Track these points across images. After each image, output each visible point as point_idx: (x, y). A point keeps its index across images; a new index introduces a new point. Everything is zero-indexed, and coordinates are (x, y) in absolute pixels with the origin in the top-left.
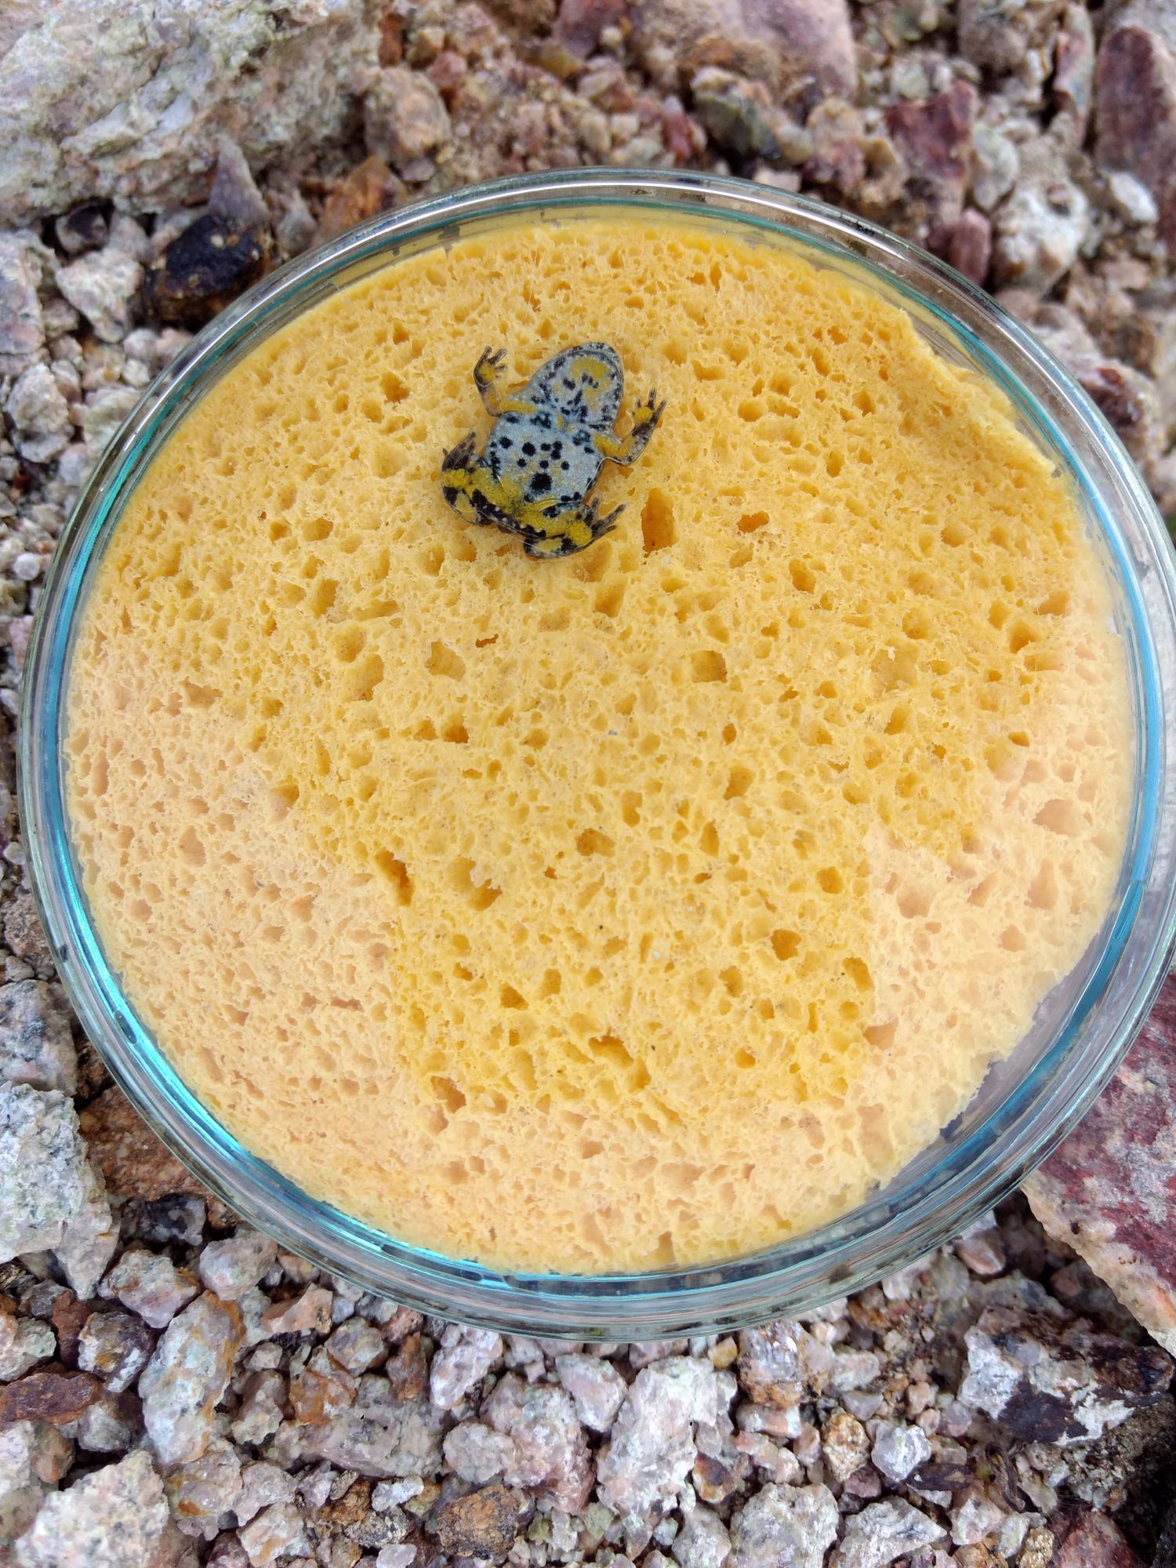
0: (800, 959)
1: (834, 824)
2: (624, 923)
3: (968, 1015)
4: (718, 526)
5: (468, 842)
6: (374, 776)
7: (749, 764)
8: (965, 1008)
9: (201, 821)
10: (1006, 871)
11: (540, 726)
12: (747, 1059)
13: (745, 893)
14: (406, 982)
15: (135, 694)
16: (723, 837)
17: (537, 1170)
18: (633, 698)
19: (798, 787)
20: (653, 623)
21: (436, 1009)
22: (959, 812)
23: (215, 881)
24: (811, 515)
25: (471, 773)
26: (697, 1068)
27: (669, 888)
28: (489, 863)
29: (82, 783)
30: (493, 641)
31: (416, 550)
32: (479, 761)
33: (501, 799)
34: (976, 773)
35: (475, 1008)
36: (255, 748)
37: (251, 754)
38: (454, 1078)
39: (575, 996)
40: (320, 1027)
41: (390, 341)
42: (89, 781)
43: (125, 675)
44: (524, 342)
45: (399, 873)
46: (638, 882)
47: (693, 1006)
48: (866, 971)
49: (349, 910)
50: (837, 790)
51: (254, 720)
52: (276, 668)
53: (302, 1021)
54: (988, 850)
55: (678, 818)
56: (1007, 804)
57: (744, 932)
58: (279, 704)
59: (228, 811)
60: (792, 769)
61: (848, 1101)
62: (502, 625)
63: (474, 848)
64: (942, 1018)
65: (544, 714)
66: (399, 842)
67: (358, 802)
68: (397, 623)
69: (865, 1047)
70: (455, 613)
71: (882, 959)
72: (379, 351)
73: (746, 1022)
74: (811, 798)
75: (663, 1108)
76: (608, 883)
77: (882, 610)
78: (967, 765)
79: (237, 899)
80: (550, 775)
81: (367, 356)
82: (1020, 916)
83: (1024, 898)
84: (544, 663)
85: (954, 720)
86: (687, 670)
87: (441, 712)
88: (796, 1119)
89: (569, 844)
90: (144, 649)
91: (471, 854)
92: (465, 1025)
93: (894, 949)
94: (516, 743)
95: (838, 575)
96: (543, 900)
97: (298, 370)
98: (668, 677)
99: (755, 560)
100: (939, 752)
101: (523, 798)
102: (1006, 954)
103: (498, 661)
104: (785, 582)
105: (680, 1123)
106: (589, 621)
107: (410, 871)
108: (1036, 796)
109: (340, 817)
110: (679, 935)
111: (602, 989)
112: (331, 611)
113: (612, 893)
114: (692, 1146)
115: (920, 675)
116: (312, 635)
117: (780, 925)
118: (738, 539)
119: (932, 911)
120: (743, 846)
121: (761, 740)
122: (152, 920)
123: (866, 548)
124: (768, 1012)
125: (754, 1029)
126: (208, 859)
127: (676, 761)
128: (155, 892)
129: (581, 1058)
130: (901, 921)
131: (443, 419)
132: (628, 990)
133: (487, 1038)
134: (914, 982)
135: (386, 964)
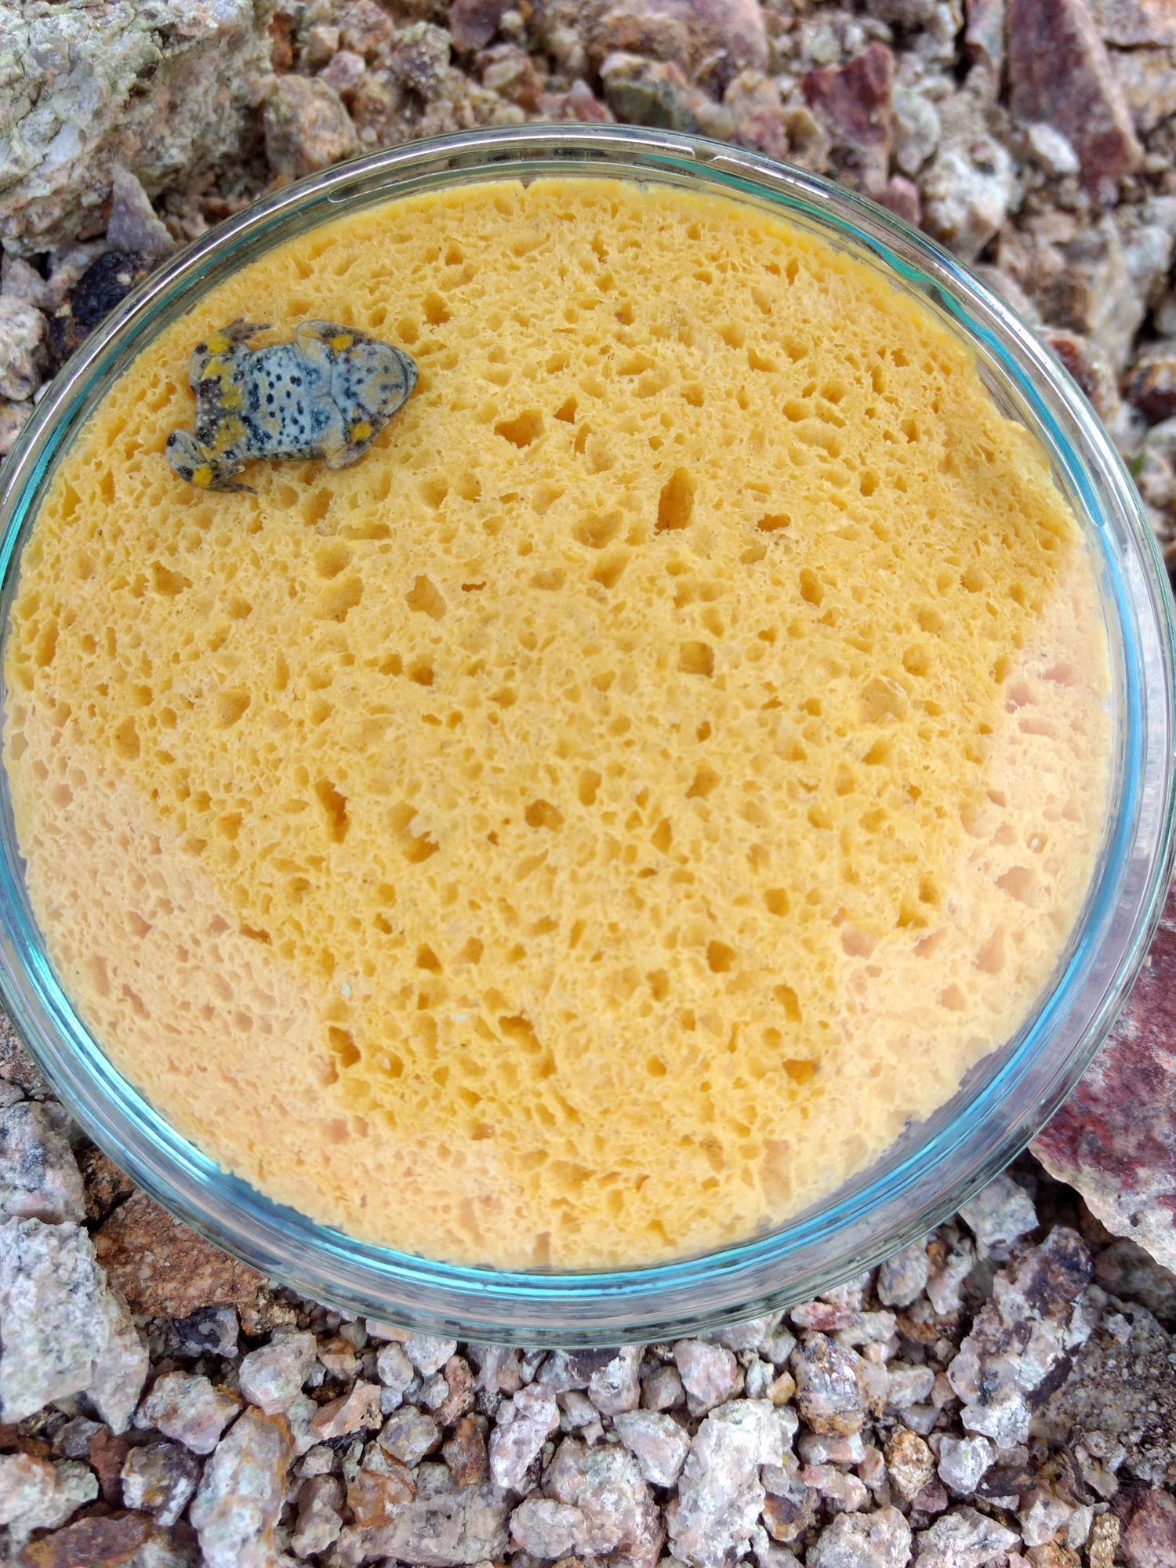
0: (732, 976)
1: (792, 843)
2: (560, 903)
3: (894, 1068)
4: (737, 518)
5: (414, 788)
6: (331, 701)
7: (716, 766)
8: (891, 1059)
9: (144, 713)
10: (959, 928)
11: (511, 685)
12: (658, 1068)
13: (688, 896)
14: (322, 923)
15: (99, 567)
16: (677, 838)
17: (422, 1143)
18: (612, 674)
19: (762, 799)
20: (649, 603)
21: (349, 956)
22: (922, 857)
23: (143, 776)
24: (833, 528)
25: (431, 720)
26: (605, 1067)
27: (612, 877)
28: (431, 816)
29: (25, 649)
30: (480, 587)
31: (420, 478)
32: (441, 709)
33: (455, 750)
34: (948, 823)
35: (389, 964)
36: (215, 648)
37: (209, 653)
38: (353, 1032)
39: (494, 972)
40: (224, 952)
41: (441, 262)
42: (33, 649)
43: (95, 544)
44: (580, 289)
45: (337, 807)
46: (581, 864)
47: (613, 1003)
48: (795, 1002)
49: (277, 836)
50: (802, 809)
51: (219, 617)
52: (252, 568)
53: (206, 942)
54: (944, 902)
55: (635, 807)
56: (972, 859)
57: (680, 937)
58: (248, 609)
59: (172, 706)
60: (761, 780)
61: (754, 1128)
62: (493, 574)
63: (419, 796)
64: (865, 1065)
65: (519, 675)
66: (343, 775)
67: (308, 724)
68: (385, 549)
69: (782, 1079)
70: (447, 551)
71: (815, 993)
72: (428, 270)
73: (664, 1029)
74: (775, 815)
75: (563, 1103)
76: (550, 860)
77: (885, 638)
78: (940, 812)
79: (162, 801)
80: (512, 737)
81: (415, 271)
82: (964, 976)
83: (971, 958)
84: (528, 621)
85: (936, 764)
86: (674, 658)
87: (413, 649)
88: (698, 1139)
89: (518, 811)
90: (121, 523)
91: (416, 802)
92: (375, 979)
93: (830, 984)
94: (483, 697)
95: (847, 593)
96: (479, 864)
97: (341, 271)
98: (653, 661)
99: (766, 560)
100: (914, 792)
101: (479, 755)
102: (943, 1012)
103: (480, 609)
104: (793, 589)
105: (578, 1120)
106: (584, 588)
107: (349, 807)
108: (1004, 858)
109: (287, 738)
110: (613, 927)
111: (522, 968)
112: (321, 523)
113: (553, 871)
114: (586, 1147)
115: (910, 712)
116: (297, 543)
117: (717, 937)
118: (754, 535)
119: (876, 953)
120: (695, 848)
121: (734, 745)
122: (71, 807)
123: (882, 572)
124: (689, 1023)
125: (672, 1038)
126: (142, 754)
127: (644, 748)
128: (81, 778)
129: (489, 1035)
130: (843, 957)
131: (478, 351)
132: (549, 973)
133: (394, 997)
134: (844, 1024)
135: (306, 900)
